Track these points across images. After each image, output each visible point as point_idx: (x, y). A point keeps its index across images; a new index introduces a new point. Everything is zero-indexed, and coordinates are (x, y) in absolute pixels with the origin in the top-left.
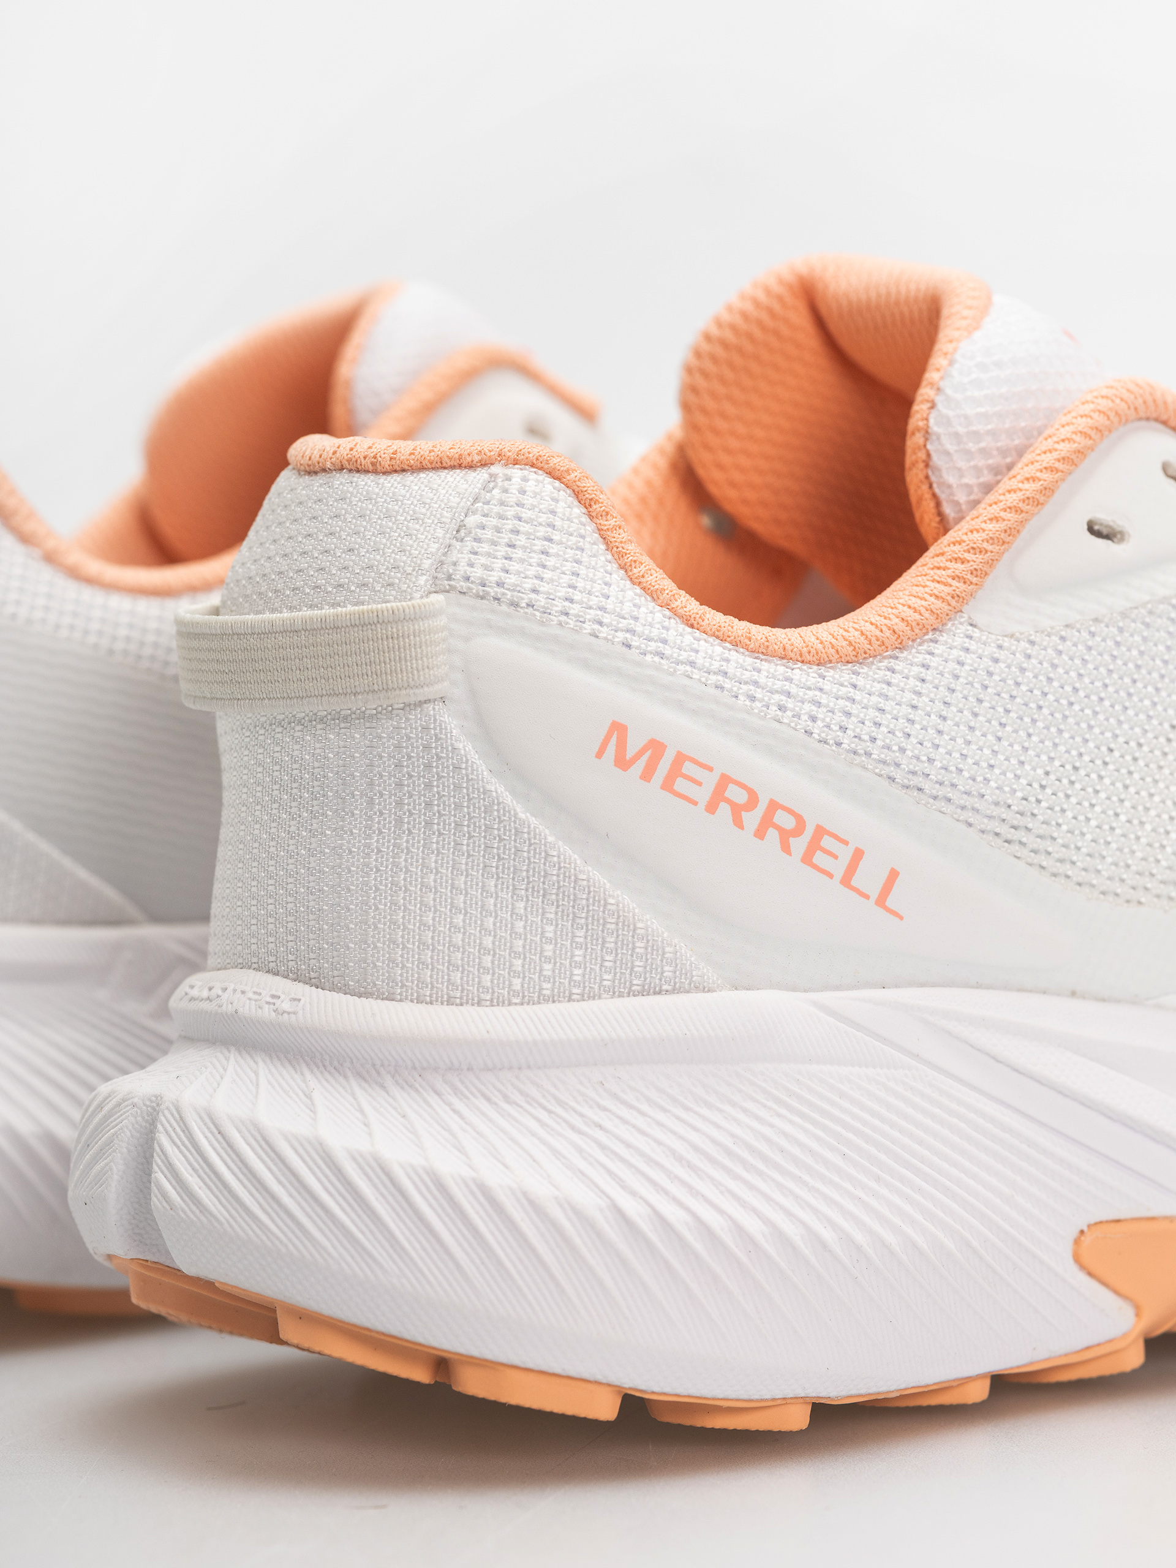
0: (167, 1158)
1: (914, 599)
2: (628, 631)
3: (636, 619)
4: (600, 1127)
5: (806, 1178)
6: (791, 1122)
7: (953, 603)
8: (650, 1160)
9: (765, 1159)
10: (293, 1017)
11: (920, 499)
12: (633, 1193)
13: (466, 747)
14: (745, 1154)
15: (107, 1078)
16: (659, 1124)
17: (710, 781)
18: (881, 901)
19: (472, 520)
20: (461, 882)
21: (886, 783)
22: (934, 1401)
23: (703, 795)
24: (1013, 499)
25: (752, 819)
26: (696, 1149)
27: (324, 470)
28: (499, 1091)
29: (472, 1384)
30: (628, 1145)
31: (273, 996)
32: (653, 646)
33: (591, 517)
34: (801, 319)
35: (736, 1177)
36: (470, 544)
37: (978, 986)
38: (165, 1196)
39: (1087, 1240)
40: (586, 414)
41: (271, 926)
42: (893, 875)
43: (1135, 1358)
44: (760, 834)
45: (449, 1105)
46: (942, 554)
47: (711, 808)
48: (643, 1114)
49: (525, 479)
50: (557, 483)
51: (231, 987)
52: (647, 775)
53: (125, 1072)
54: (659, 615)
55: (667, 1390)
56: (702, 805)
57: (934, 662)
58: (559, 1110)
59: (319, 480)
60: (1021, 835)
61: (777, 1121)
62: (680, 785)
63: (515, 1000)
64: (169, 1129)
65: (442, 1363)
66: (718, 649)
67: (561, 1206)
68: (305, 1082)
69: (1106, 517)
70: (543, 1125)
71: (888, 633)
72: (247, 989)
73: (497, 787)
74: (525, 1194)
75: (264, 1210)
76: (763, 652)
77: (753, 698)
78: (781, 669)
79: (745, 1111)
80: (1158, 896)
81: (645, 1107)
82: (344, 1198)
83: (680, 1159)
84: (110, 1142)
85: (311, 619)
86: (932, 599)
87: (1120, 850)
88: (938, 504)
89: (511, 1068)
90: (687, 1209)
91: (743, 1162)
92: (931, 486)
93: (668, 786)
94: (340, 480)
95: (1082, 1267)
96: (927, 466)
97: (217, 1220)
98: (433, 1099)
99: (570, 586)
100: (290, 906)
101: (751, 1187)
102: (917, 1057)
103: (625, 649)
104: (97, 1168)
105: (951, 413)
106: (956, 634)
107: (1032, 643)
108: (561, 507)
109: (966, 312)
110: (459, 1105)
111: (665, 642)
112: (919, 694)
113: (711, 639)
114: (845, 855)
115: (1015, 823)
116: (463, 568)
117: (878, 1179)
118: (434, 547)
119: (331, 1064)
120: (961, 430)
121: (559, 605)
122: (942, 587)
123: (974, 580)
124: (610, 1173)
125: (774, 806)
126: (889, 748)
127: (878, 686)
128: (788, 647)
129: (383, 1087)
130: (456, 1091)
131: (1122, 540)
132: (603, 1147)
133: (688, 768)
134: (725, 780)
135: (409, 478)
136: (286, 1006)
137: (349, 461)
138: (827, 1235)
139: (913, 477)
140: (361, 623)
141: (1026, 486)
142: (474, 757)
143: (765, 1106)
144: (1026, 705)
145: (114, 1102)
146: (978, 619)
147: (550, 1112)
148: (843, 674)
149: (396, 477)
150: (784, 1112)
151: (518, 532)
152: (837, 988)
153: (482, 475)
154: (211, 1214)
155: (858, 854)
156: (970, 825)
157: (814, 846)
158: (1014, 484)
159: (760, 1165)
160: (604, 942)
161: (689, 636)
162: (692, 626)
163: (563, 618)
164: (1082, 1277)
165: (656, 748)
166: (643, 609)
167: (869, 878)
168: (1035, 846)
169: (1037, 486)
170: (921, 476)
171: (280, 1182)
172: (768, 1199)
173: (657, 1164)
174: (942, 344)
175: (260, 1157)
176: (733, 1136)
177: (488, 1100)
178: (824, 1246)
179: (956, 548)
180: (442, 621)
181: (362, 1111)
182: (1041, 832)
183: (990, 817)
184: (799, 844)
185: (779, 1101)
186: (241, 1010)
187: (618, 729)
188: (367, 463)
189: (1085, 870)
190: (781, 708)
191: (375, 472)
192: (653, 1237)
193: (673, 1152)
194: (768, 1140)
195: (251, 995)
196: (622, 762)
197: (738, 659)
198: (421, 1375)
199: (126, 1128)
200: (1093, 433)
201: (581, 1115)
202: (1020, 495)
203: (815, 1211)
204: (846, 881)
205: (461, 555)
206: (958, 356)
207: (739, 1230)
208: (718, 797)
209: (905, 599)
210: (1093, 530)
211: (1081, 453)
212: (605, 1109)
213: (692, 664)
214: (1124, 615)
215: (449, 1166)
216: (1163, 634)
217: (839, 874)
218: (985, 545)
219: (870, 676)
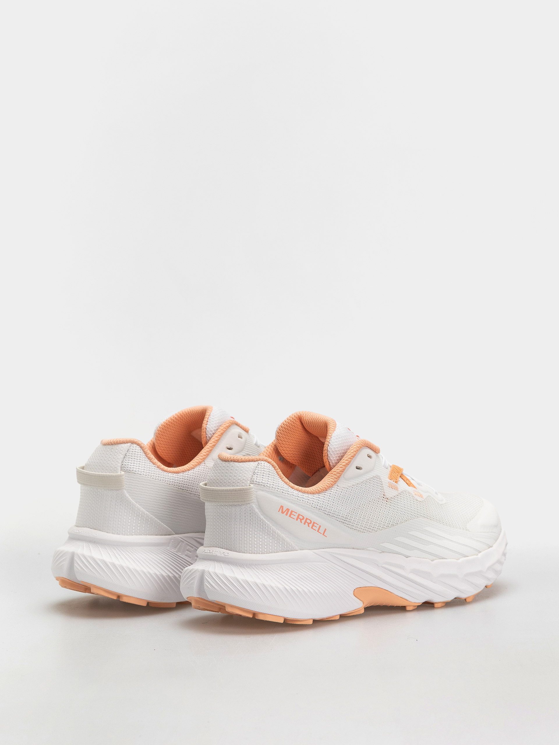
0: (207, 580)
1: (328, 482)
2: (283, 490)
3: (284, 488)
4: (281, 574)
5: (313, 582)
6: (310, 572)
7: (335, 482)
8: (289, 580)
9: (306, 578)
10: (228, 556)
11: (326, 462)
12: (287, 585)
13: (257, 510)
14: (303, 578)
15: (187, 567)
16: (290, 573)
17: (297, 515)
18: (323, 534)
19: (256, 471)
20: (256, 533)
21: (324, 514)
22: (330, 619)
23: (296, 517)
24: (344, 464)
25: (303, 521)
26: (296, 577)
27: (228, 461)
28: (264, 568)
29: (261, 617)
30: (285, 577)
31: (223, 552)
32: (287, 492)
33: (275, 470)
34: (299, 423)
35: (302, 582)
36: (256, 475)
37: (338, 548)
38: (207, 587)
39: (355, 591)
40: (247, 431)
41: (218, 540)
42: (326, 529)
43: (363, 611)
44: (305, 524)
45: (256, 571)
46: (332, 474)
47: (297, 520)
48: (287, 572)
49: (264, 464)
50: (270, 464)
51: (214, 551)
52: (286, 515)
53: (190, 565)
54: (287, 486)
55: (292, 618)
56: (295, 519)
57: (331, 493)
58: (274, 571)
59: (227, 463)
60: (345, 522)
61: (308, 572)
62: (292, 516)
63: (265, 553)
64: (208, 576)
65: (254, 614)
66: (297, 492)
67: (276, 587)
68: (230, 567)
69: (359, 466)
70: (272, 574)
71: (324, 488)
72: (218, 551)
73: (262, 517)
74: (270, 586)
75: (227, 589)
76: (304, 492)
77: (303, 501)
78: (307, 495)
79: (303, 571)
80: (367, 531)
81: (287, 570)
82: (241, 587)
83: (293, 579)
84: (194, 577)
85: (231, 489)
86: (331, 482)
87: (361, 523)
88: (329, 463)
89: (266, 564)
90: (296, 588)
91: (303, 579)
92: (328, 460)
93: (290, 516)
94: (232, 463)
95: (354, 596)
96: (327, 456)
97: (218, 591)
98: (253, 570)
99: (273, 482)
100: (221, 537)
101: (305, 583)
102: (329, 560)
103: (282, 493)
104: (191, 582)
105: (332, 447)
106: (335, 488)
107: (347, 489)
108: (265, 465)
109: (333, 427)
110: (258, 571)
111: (288, 491)
112: (329, 499)
113: (296, 491)
114: (318, 526)
115: (345, 520)
116: (255, 480)
117: (324, 582)
118: (250, 476)
119: (235, 564)
120: (333, 450)
121: (271, 486)
122: (333, 480)
123: (338, 478)
124: (283, 582)
125: (307, 519)
126: (325, 508)
127: (323, 497)
128: (308, 491)
129: (244, 568)
130: (257, 568)
131: (361, 469)
132: (281, 578)
133: (293, 513)
134: (299, 515)
135: (244, 463)
136: (226, 554)
137: (233, 460)
138: (317, 591)
139: (325, 458)
140: (240, 490)
141: (346, 461)
142: (258, 512)
143: (306, 570)
144: (346, 499)
145: (193, 571)
146: (338, 485)
147: (272, 572)
148: (316, 496)
149: (242, 463)
150: (309, 571)
151: (264, 473)
152: (316, 549)
153: (257, 463)
154: (217, 590)
155: (320, 526)
156: (338, 520)
157: (313, 525)
158: (344, 461)
159: (306, 580)
160: (280, 543)
161: (292, 490)
162: (292, 488)
163: (272, 488)
164: (355, 597)
165: (288, 510)
166: (285, 486)
167: (322, 531)
168: (348, 524)
169: (348, 461)
170: (326, 458)
171: (229, 584)
172: (307, 585)
173: (290, 580)
174: (329, 434)
175: (225, 580)
176: (301, 575)
177: (262, 570)
178: (317, 593)
179: (335, 473)
180: (253, 489)
181: (242, 572)
182: (349, 521)
183: (341, 519)
184: (311, 525)
185: (308, 569)
186: (217, 555)
187: (282, 507)
188: (236, 460)
189: (356, 527)
190: (308, 502)
191: (238, 462)
192: (291, 592)
193: (292, 578)
194: (307, 575)
195: (219, 552)
196: (283, 513)
197: (300, 494)
198: (251, 616)
199: (198, 575)
200: (356, 451)
201: (277, 572)
202: (345, 463)
203: (315, 587)
204: (318, 531)
205: (255, 477)
206: (332, 436)
207: (304, 591)
208: (298, 518)
209: (327, 482)
210: (357, 468)
211: (355, 455)
212: (281, 571)
213: (293, 495)
214: (362, 483)
215: (258, 581)
216: (368, 485)
217: (317, 530)
218: (340, 472)
219: (321, 495)
